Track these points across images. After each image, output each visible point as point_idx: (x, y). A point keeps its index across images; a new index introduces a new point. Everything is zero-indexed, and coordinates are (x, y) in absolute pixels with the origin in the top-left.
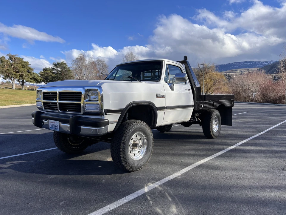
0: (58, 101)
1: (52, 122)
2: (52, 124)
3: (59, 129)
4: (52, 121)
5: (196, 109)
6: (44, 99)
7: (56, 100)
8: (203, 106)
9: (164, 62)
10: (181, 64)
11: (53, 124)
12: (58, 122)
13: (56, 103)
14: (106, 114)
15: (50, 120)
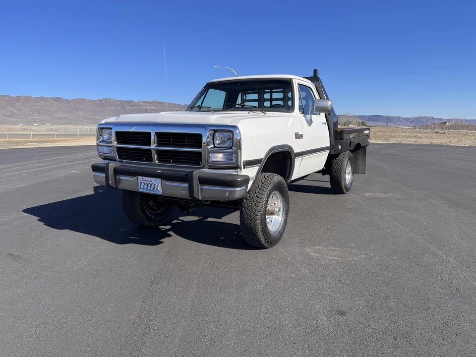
0: (153, 146)
1: (146, 181)
2: (145, 182)
3: (161, 191)
4: (145, 178)
5: (333, 153)
6: (119, 143)
7: (150, 145)
8: (340, 148)
9: (293, 80)
10: (310, 82)
11: (148, 183)
12: (159, 180)
13: (150, 151)
14: (244, 168)
15: (140, 178)
